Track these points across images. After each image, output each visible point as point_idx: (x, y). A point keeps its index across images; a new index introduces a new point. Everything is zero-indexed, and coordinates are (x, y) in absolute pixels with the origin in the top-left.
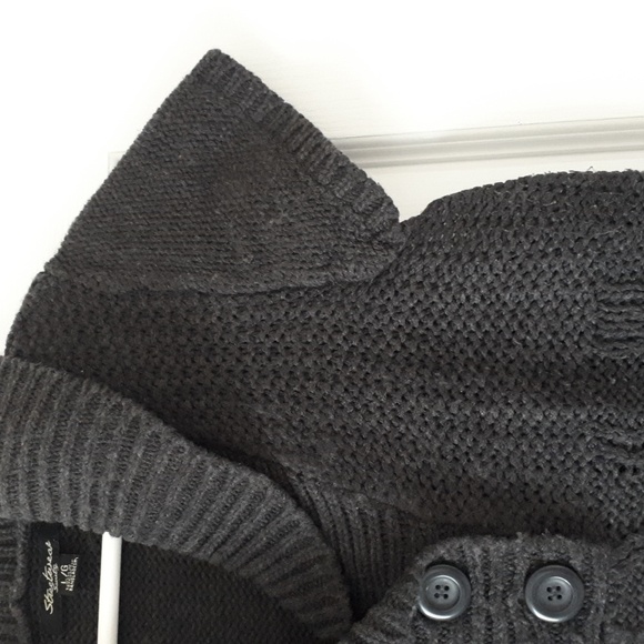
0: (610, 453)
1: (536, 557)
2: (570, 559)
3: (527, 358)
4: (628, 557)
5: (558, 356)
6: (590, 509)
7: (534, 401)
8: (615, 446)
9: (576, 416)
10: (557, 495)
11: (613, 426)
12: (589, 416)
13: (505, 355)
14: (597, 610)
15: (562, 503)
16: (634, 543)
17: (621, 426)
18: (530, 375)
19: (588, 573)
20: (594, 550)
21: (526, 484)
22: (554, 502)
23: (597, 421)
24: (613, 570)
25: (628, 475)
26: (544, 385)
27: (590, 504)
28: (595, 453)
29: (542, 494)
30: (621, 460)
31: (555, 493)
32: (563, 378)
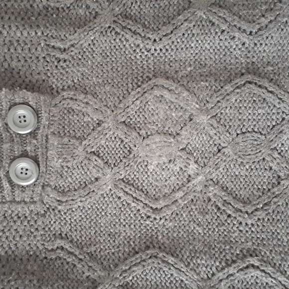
0: (53, 52)
1: (13, 101)
2: (30, 101)
3: (16, 7)
4: (60, 102)
5: (31, 6)
6: (44, 81)
7: (17, 26)
8: (55, 49)
9: (36, 33)
10: (28, 74)
11: (54, 38)
12: (43, 33)
13: (6, 5)
14: (44, 127)
15: (30, 77)
16: (63, 96)
17: (58, 38)
18: (16, 14)
19: (40, 109)
20: (42, 98)
21: (14, 69)
22: (26, 77)
23: (47, 36)
24: (53, 108)
25: (61, 63)
26: (22, 19)
27: (44, 78)
28: (46, 52)
29: (21, 73)
30: (58, 56)
31: (27, 73)
32: (32, 16)
